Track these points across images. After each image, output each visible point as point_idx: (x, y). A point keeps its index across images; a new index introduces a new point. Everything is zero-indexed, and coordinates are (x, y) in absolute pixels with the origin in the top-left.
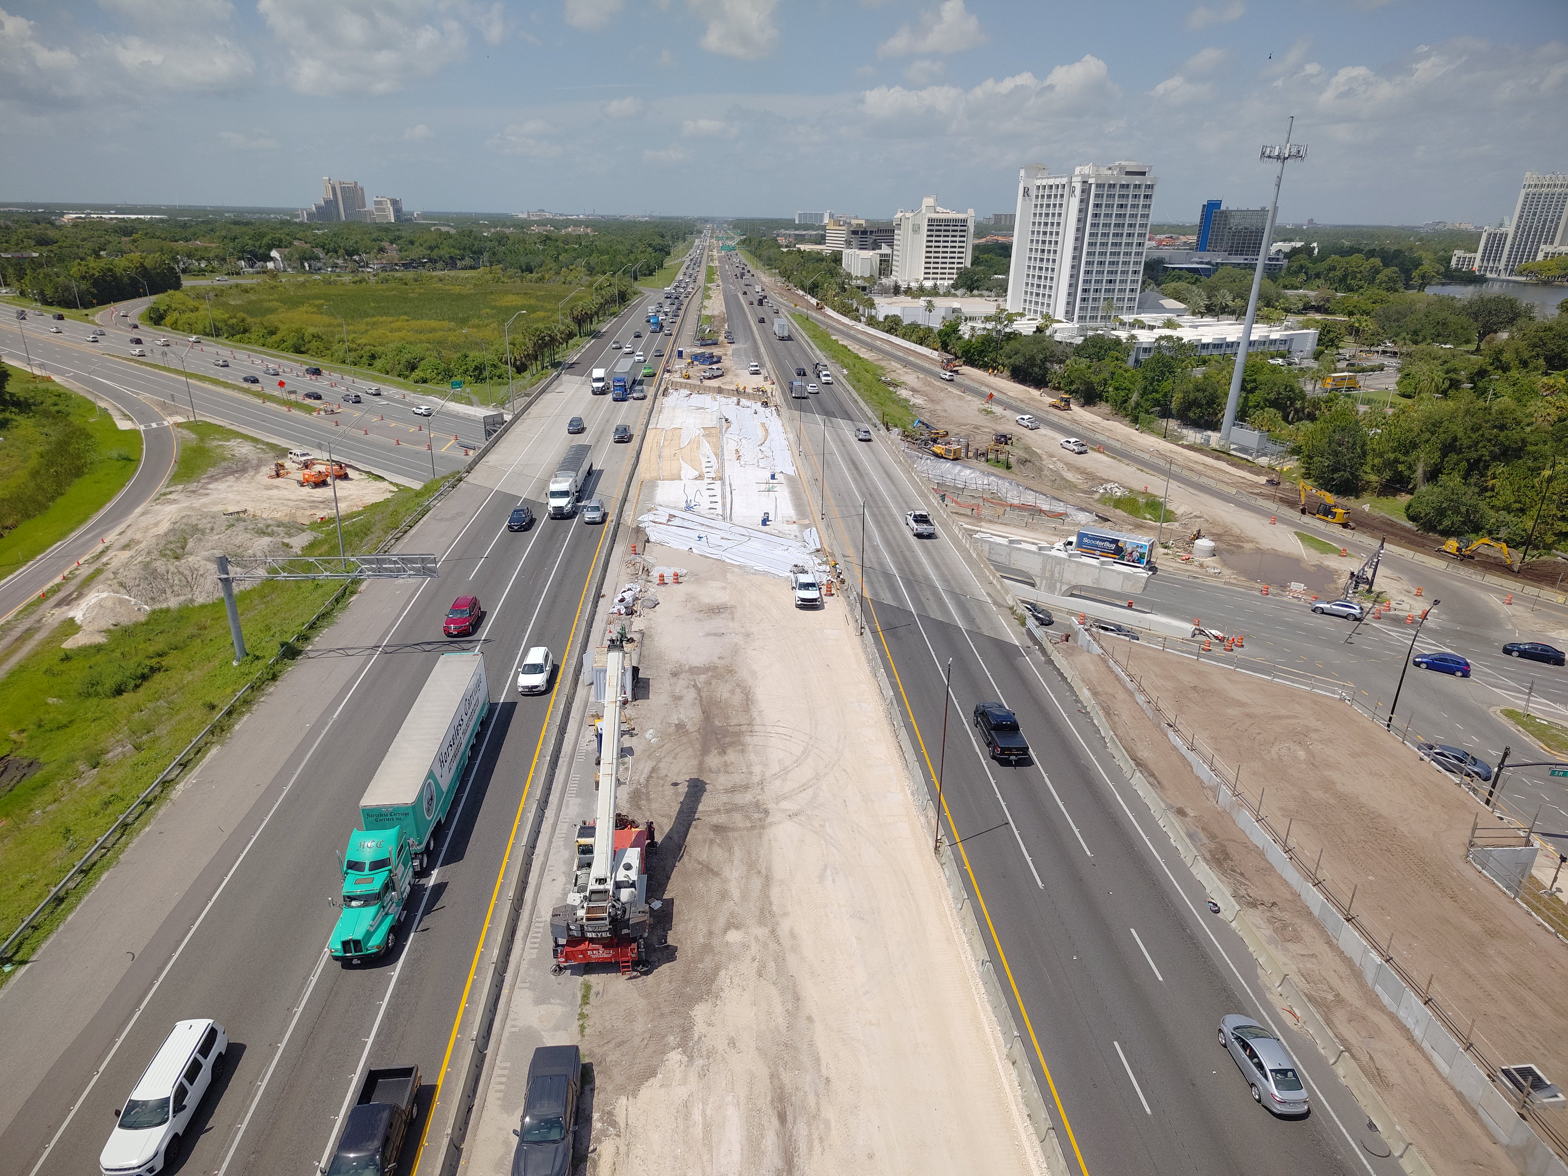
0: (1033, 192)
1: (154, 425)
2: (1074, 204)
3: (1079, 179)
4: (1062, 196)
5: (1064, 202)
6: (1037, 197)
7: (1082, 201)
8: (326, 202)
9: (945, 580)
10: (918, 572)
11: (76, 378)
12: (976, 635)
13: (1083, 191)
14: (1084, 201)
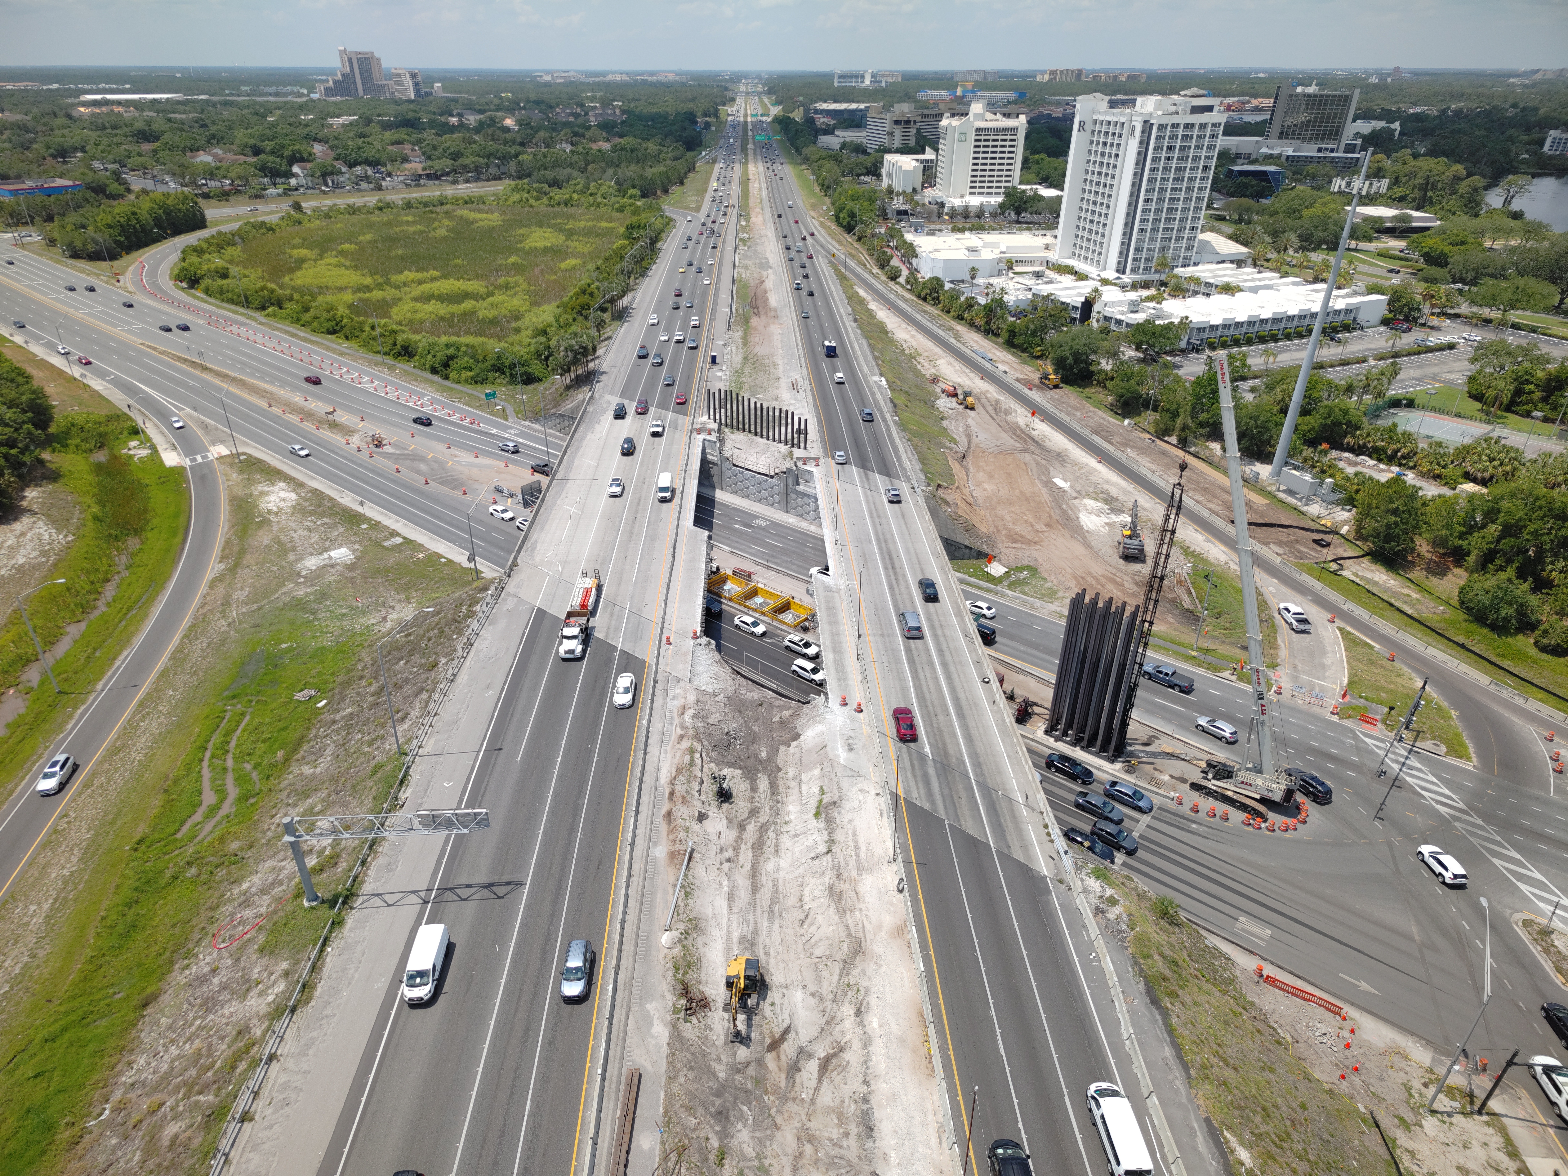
0: (1089, 127)
1: (199, 459)
2: (1133, 146)
3: (1140, 119)
4: (1120, 135)
5: (1122, 143)
6: (1093, 132)
7: (1141, 143)
8: (343, 75)
9: (977, 765)
10: (951, 751)
11: (118, 383)
12: (1006, 858)
13: (1143, 132)
14: (1144, 144)
